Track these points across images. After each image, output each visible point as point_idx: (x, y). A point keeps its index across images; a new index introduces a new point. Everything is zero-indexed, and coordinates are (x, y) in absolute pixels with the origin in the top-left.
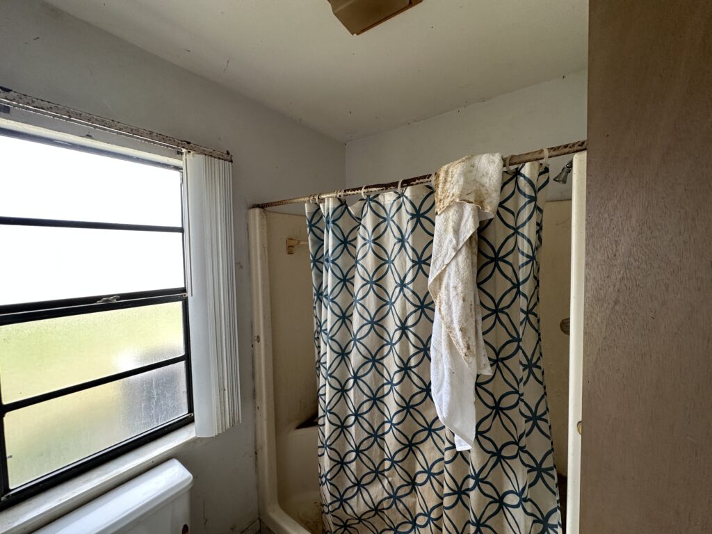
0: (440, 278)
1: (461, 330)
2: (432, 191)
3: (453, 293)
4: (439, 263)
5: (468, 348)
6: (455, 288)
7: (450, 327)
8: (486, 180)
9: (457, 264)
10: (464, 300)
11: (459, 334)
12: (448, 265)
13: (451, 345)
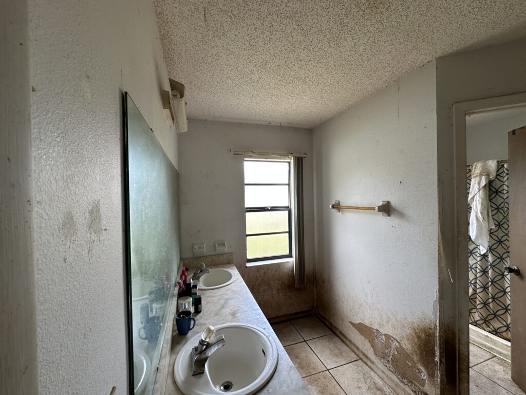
0: (473, 198)
1: (481, 213)
2: (470, 171)
3: (478, 202)
4: (472, 193)
5: (484, 218)
6: (479, 201)
7: (476, 213)
8: (490, 168)
9: (480, 194)
10: (482, 204)
11: (480, 215)
12: (476, 194)
13: (477, 218)
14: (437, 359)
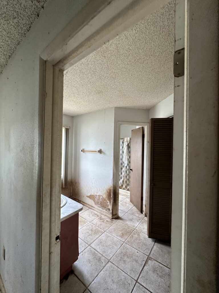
1: (126, 153)
2: (124, 140)
8: (128, 140)
12: (125, 148)
14: (112, 197)
